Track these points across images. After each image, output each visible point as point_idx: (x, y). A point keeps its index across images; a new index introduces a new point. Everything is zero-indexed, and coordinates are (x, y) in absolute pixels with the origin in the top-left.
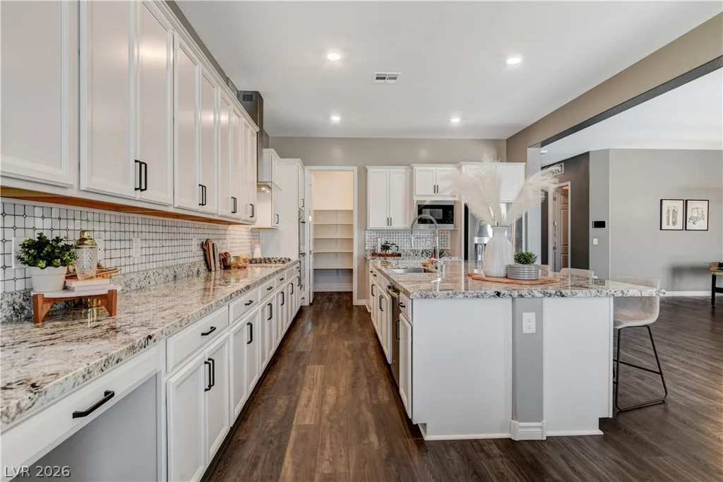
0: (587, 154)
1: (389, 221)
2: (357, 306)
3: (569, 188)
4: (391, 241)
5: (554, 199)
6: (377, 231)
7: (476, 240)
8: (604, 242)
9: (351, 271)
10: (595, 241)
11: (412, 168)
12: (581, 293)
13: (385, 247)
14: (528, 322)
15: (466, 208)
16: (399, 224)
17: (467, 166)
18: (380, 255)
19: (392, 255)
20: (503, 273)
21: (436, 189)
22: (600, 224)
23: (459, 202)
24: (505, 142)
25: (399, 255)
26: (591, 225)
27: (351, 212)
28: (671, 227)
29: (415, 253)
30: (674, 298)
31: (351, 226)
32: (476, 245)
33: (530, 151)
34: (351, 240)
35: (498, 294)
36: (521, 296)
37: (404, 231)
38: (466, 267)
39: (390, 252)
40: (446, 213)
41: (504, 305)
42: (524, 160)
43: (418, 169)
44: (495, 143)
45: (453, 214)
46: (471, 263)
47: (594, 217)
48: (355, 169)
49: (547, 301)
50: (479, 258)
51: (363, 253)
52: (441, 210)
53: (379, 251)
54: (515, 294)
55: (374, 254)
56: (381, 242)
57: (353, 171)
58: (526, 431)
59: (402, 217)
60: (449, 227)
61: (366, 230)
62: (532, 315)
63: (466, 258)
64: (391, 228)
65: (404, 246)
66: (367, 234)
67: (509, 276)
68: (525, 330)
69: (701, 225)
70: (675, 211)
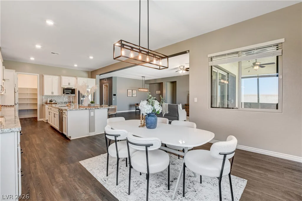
0: (112, 77)
1: (52, 93)
2: (40, 121)
3: (108, 85)
4: (53, 99)
5: (105, 88)
6: (47, 96)
7: (82, 99)
8: (116, 99)
9: (36, 110)
10: (114, 99)
11: (61, 77)
12: (101, 108)
13: (51, 101)
14: (92, 114)
15: (79, 92)
16: (56, 94)
17: (79, 78)
18: (49, 104)
19: (54, 103)
20: (88, 105)
21: (69, 84)
22: (115, 95)
23: (77, 89)
24: (90, 72)
25: (56, 103)
26: (113, 95)
27: (36, 89)
28: (129, 96)
29: (62, 103)
30: (130, 112)
31: (36, 94)
32: (82, 100)
33: (97, 76)
34: (36, 99)
35: (86, 109)
36: (91, 109)
37: (58, 96)
38: (79, 105)
39: (53, 102)
40: (73, 91)
41: (87, 111)
42: (95, 78)
43: (63, 77)
44: (88, 72)
45: (75, 91)
46: (80, 105)
47: (113, 93)
48: (38, 75)
49: (95, 110)
50: (83, 103)
51: (41, 103)
52: (71, 90)
53: (48, 102)
54: (89, 109)
55: (46, 103)
56: (49, 100)
57: (37, 75)
58: (92, 134)
59: (57, 92)
60: (73, 95)
61: (43, 95)
62: (93, 112)
63: (79, 104)
64: (53, 95)
65: (58, 100)
66: (43, 97)
67: (89, 106)
68: (91, 115)
69: (135, 95)
70: (130, 92)
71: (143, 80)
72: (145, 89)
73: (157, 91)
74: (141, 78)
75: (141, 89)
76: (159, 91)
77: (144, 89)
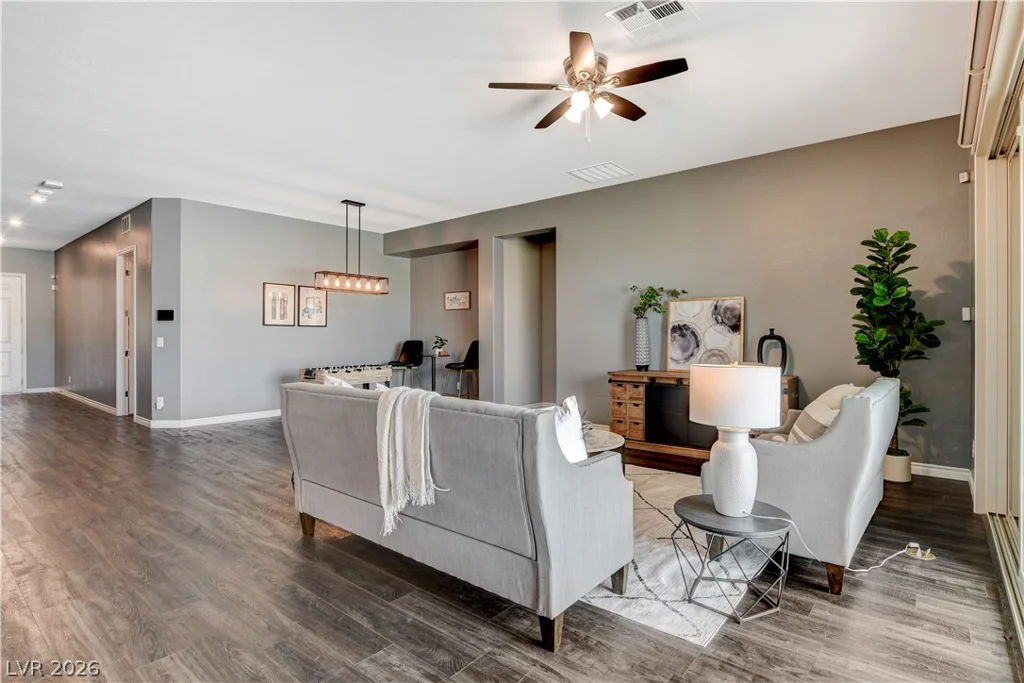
0: (149, 203)
3: (135, 255)
8: (173, 343)
10: (160, 342)
22: (166, 315)
26: (153, 315)
28: (278, 321)
47: (156, 304)
69: (317, 319)
70: (283, 300)
71: (353, 225)
72: (369, 278)
73: (452, 295)
74: (335, 216)
75: (339, 274)
76: (459, 295)
77: (359, 277)
